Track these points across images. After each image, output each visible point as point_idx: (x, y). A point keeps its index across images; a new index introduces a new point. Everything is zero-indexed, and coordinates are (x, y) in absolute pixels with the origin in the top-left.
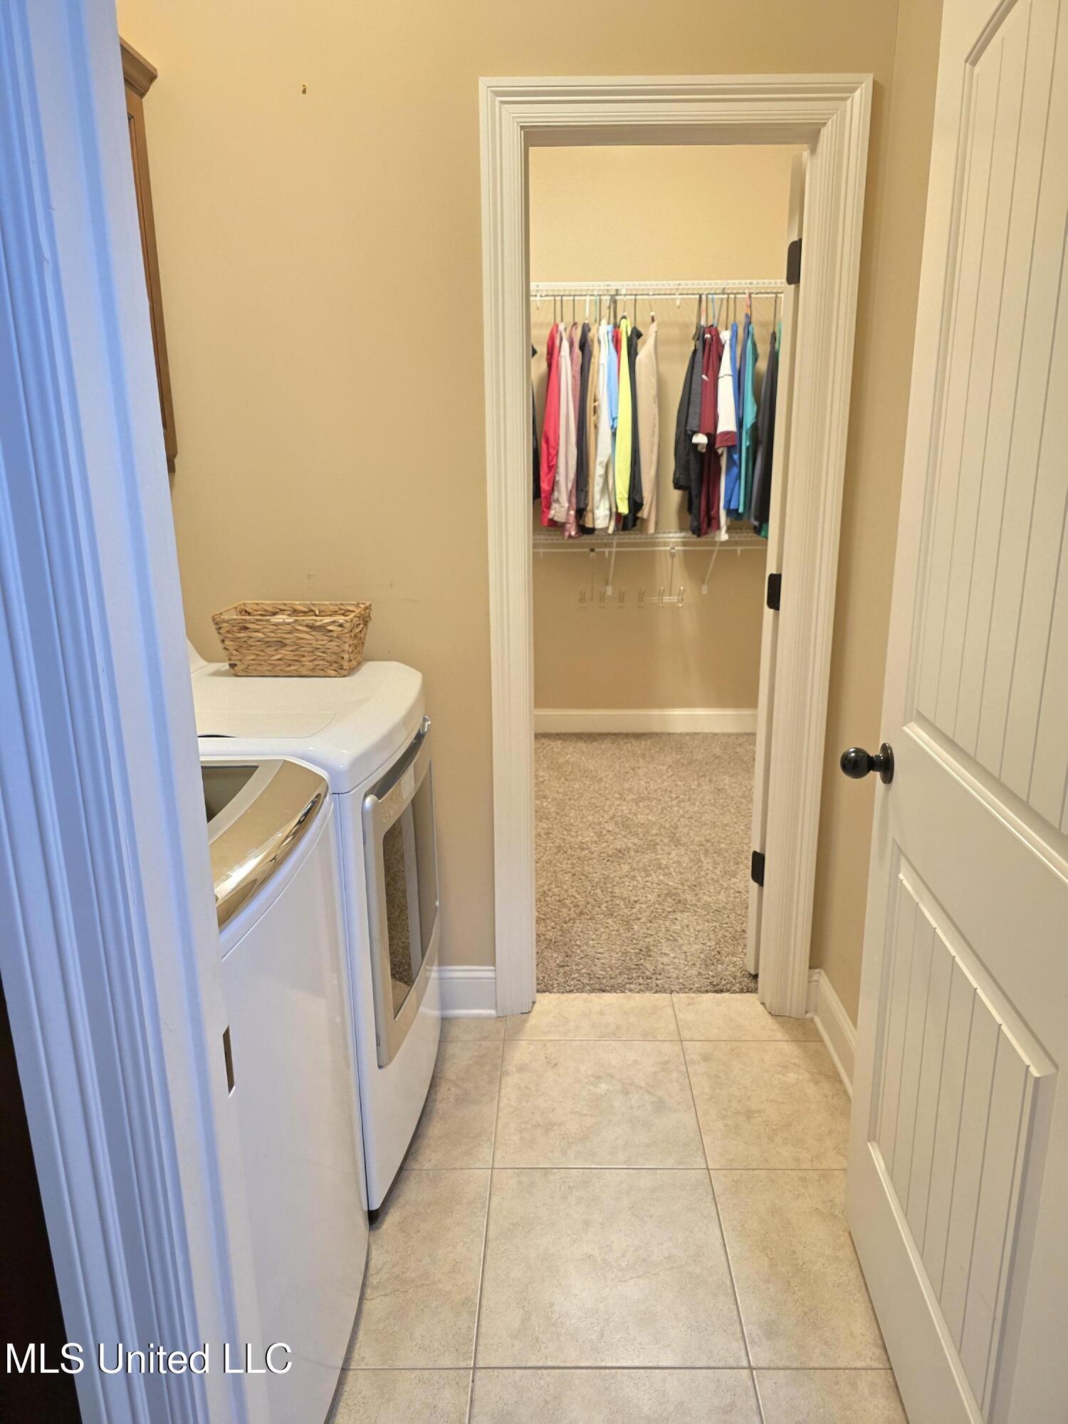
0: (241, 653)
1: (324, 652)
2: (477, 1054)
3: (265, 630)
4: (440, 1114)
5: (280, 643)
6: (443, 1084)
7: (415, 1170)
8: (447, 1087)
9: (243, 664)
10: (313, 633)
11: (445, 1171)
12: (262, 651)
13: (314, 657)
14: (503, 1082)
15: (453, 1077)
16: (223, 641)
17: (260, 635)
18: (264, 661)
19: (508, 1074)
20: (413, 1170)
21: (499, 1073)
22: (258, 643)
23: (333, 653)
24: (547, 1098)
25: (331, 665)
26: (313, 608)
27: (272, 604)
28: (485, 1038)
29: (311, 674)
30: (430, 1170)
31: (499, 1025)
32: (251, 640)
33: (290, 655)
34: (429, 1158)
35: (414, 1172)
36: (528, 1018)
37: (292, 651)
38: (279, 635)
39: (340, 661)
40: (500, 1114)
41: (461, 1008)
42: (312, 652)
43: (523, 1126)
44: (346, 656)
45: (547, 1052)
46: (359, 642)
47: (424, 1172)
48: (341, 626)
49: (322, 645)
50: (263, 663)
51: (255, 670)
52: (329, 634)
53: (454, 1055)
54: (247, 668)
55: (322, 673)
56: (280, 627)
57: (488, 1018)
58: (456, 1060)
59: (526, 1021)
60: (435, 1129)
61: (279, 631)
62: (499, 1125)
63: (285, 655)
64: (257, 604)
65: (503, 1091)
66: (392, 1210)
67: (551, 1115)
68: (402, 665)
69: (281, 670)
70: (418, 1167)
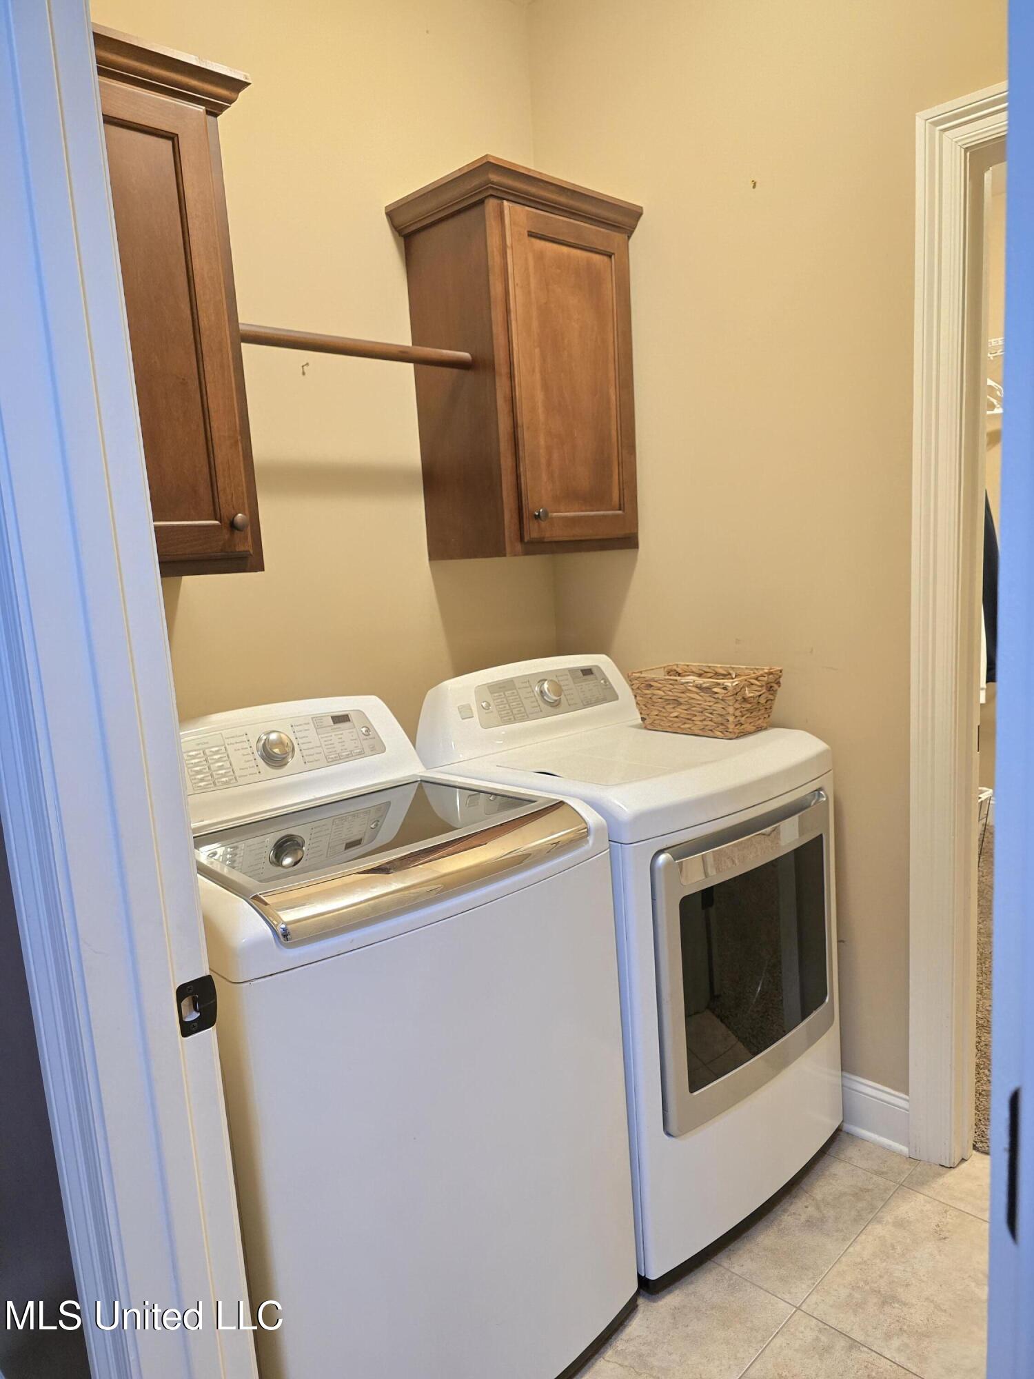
0: (648, 708)
1: (711, 713)
2: (860, 1185)
3: (664, 688)
4: (781, 1227)
5: (676, 702)
6: (804, 1199)
7: (723, 1267)
8: (806, 1204)
9: (650, 718)
10: (702, 694)
11: (749, 1284)
12: (664, 708)
13: (704, 717)
14: (870, 1227)
15: (819, 1197)
16: (636, 696)
17: (661, 693)
18: (665, 717)
19: (879, 1222)
20: (720, 1265)
21: (871, 1216)
22: (660, 700)
23: (718, 714)
24: (908, 1269)
25: (718, 727)
26: (731, 672)
27: (699, 666)
28: (879, 1173)
29: (701, 733)
30: (736, 1275)
31: (907, 1166)
32: (655, 696)
33: (684, 714)
34: (741, 1262)
35: (721, 1269)
36: (944, 1174)
37: (686, 710)
38: (676, 694)
39: (726, 723)
40: (844, 1259)
41: (869, 1130)
42: (702, 712)
43: (861, 1284)
44: (731, 719)
45: (943, 1220)
46: (768, 707)
47: (729, 1274)
48: (725, 688)
49: (710, 706)
50: (665, 719)
51: (660, 725)
52: (714, 696)
53: (835, 1175)
54: (653, 722)
55: (710, 734)
56: (676, 686)
57: (900, 1155)
58: (833, 1182)
59: (940, 1175)
60: (765, 1238)
61: (675, 690)
62: (835, 1269)
63: (681, 713)
64: (688, 666)
65: (863, 1237)
66: (677, 1292)
67: (900, 1290)
68: (808, 734)
69: (679, 727)
70: (726, 1265)
